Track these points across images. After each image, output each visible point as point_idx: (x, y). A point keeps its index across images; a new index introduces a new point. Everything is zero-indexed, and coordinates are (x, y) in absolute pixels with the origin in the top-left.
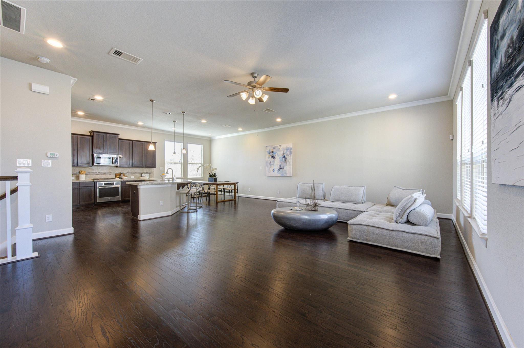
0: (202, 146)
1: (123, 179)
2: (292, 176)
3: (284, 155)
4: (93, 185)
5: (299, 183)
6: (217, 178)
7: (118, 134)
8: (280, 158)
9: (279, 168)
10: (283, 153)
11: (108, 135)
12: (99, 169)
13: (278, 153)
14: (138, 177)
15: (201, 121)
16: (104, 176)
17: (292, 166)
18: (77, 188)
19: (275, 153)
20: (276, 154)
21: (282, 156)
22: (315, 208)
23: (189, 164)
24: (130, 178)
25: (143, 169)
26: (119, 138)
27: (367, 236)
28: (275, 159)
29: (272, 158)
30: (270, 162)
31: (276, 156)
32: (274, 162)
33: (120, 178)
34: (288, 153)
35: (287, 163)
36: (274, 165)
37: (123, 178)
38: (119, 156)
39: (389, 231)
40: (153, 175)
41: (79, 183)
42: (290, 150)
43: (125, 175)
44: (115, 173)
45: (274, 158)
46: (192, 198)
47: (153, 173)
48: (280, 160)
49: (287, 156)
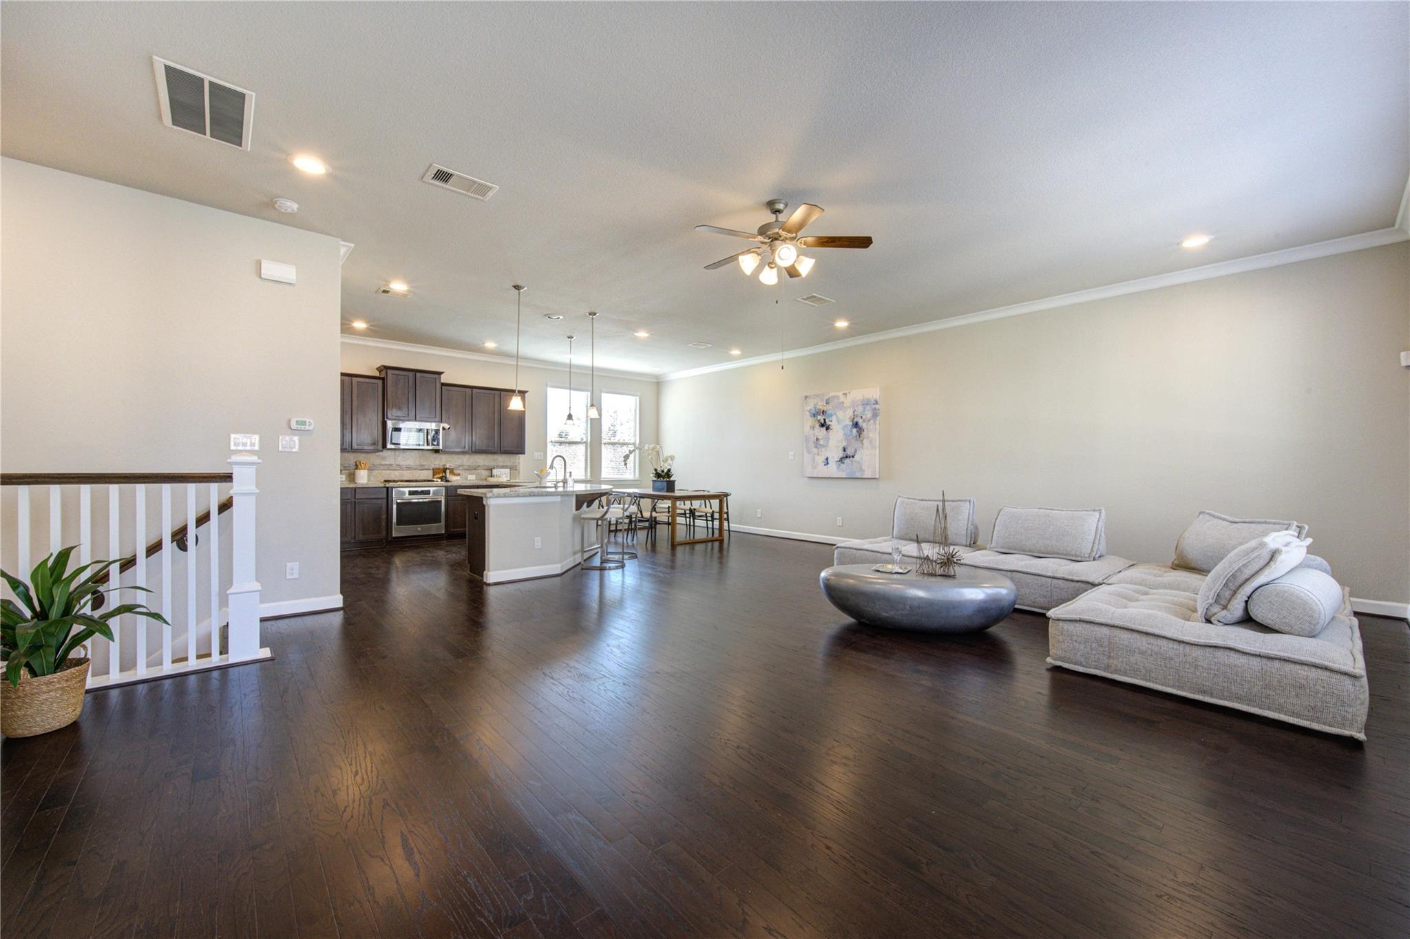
0: (638, 398)
1: (451, 482)
2: (877, 477)
3: (855, 420)
4: (385, 496)
5: (899, 496)
6: (674, 482)
7: (440, 373)
8: (844, 427)
9: (841, 454)
10: (852, 414)
11: (418, 375)
12: (398, 456)
13: (840, 414)
14: (484, 477)
15: (636, 334)
16: (407, 475)
17: (877, 451)
18: (351, 502)
19: (831, 415)
20: (834, 416)
21: (851, 423)
22: (946, 567)
23: (605, 444)
24: (466, 479)
25: (496, 457)
26: (442, 381)
27: (1109, 657)
28: (831, 432)
29: (822, 428)
30: (817, 439)
31: (833, 423)
32: (827, 439)
33: (444, 479)
34: (869, 415)
35: (865, 442)
36: (827, 446)
37: (450, 480)
38: (442, 425)
39: (1182, 645)
40: (519, 473)
41: (355, 489)
42: (874, 406)
43: (455, 471)
44: (432, 468)
45: (828, 428)
46: (613, 531)
47: (518, 468)
48: (845, 434)
49: (866, 423)
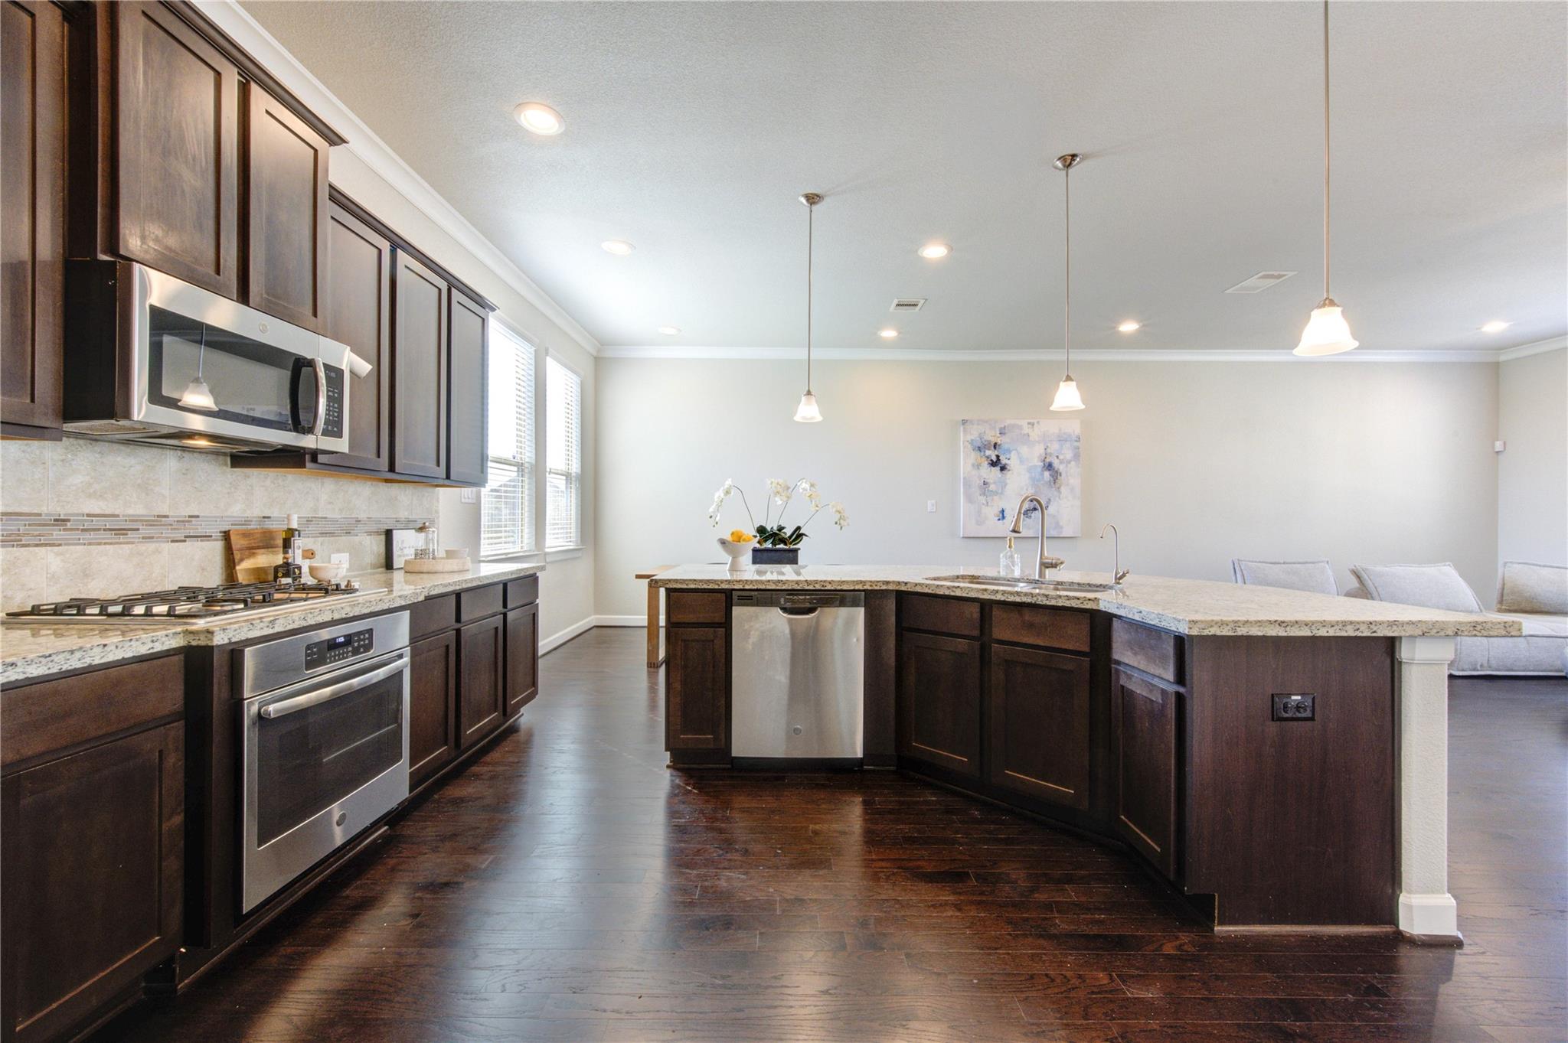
0: (579, 381)
2: (1077, 535)
3: (1048, 460)
8: (1030, 470)
10: (1042, 451)
13: (1024, 450)
17: (1079, 502)
19: (1009, 451)
20: (1014, 452)
21: (1042, 464)
23: (550, 472)
28: (1008, 474)
29: (993, 468)
30: (985, 483)
31: (1012, 461)
32: (1004, 485)
34: (1067, 454)
35: (1063, 489)
36: (1002, 493)
42: (1076, 444)
44: (215, 530)
45: (1003, 469)
48: (1032, 479)
49: (1064, 465)
